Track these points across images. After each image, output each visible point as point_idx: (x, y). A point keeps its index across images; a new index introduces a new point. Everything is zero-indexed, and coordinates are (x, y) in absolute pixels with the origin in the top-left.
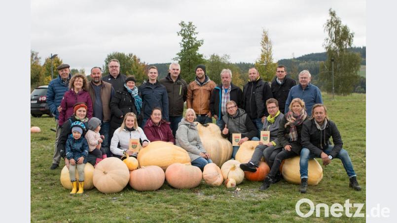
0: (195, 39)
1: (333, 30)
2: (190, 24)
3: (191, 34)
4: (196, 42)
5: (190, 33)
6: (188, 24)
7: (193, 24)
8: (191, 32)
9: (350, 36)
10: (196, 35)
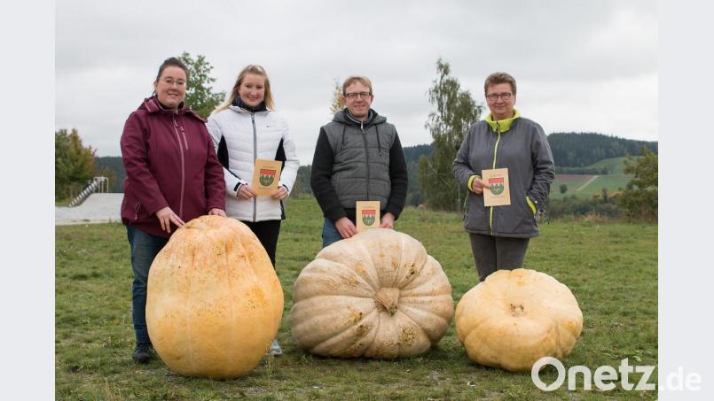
0: (208, 90)
1: (445, 99)
2: (201, 60)
3: (201, 81)
4: (211, 96)
5: (199, 78)
6: (195, 59)
7: (206, 60)
8: (201, 76)
9: (476, 112)
10: (211, 84)
